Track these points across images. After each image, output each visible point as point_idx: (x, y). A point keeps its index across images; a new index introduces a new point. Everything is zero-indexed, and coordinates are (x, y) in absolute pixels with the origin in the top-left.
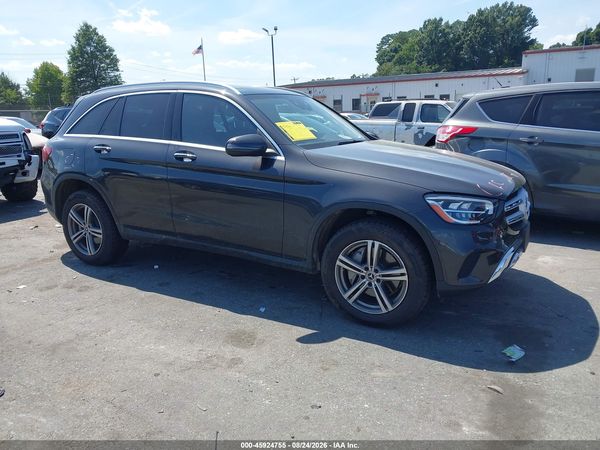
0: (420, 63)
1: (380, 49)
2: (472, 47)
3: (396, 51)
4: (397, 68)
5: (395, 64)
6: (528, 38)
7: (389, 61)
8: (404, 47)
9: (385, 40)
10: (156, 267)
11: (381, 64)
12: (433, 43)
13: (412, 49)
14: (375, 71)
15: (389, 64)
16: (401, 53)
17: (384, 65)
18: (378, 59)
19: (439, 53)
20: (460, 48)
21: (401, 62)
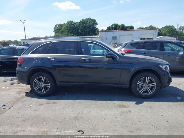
0: (68, 33)
1: (55, 29)
2: (82, 29)
3: (60, 29)
4: (61, 34)
5: (60, 33)
6: (96, 28)
7: (58, 32)
8: (62, 28)
9: (56, 26)
10: (67, 94)
11: (56, 33)
12: (71, 27)
13: (65, 29)
14: (54, 35)
15: (58, 33)
16: (61, 30)
17: (57, 33)
18: (54, 31)
19: (73, 30)
20: (78, 29)
21: (62, 32)
